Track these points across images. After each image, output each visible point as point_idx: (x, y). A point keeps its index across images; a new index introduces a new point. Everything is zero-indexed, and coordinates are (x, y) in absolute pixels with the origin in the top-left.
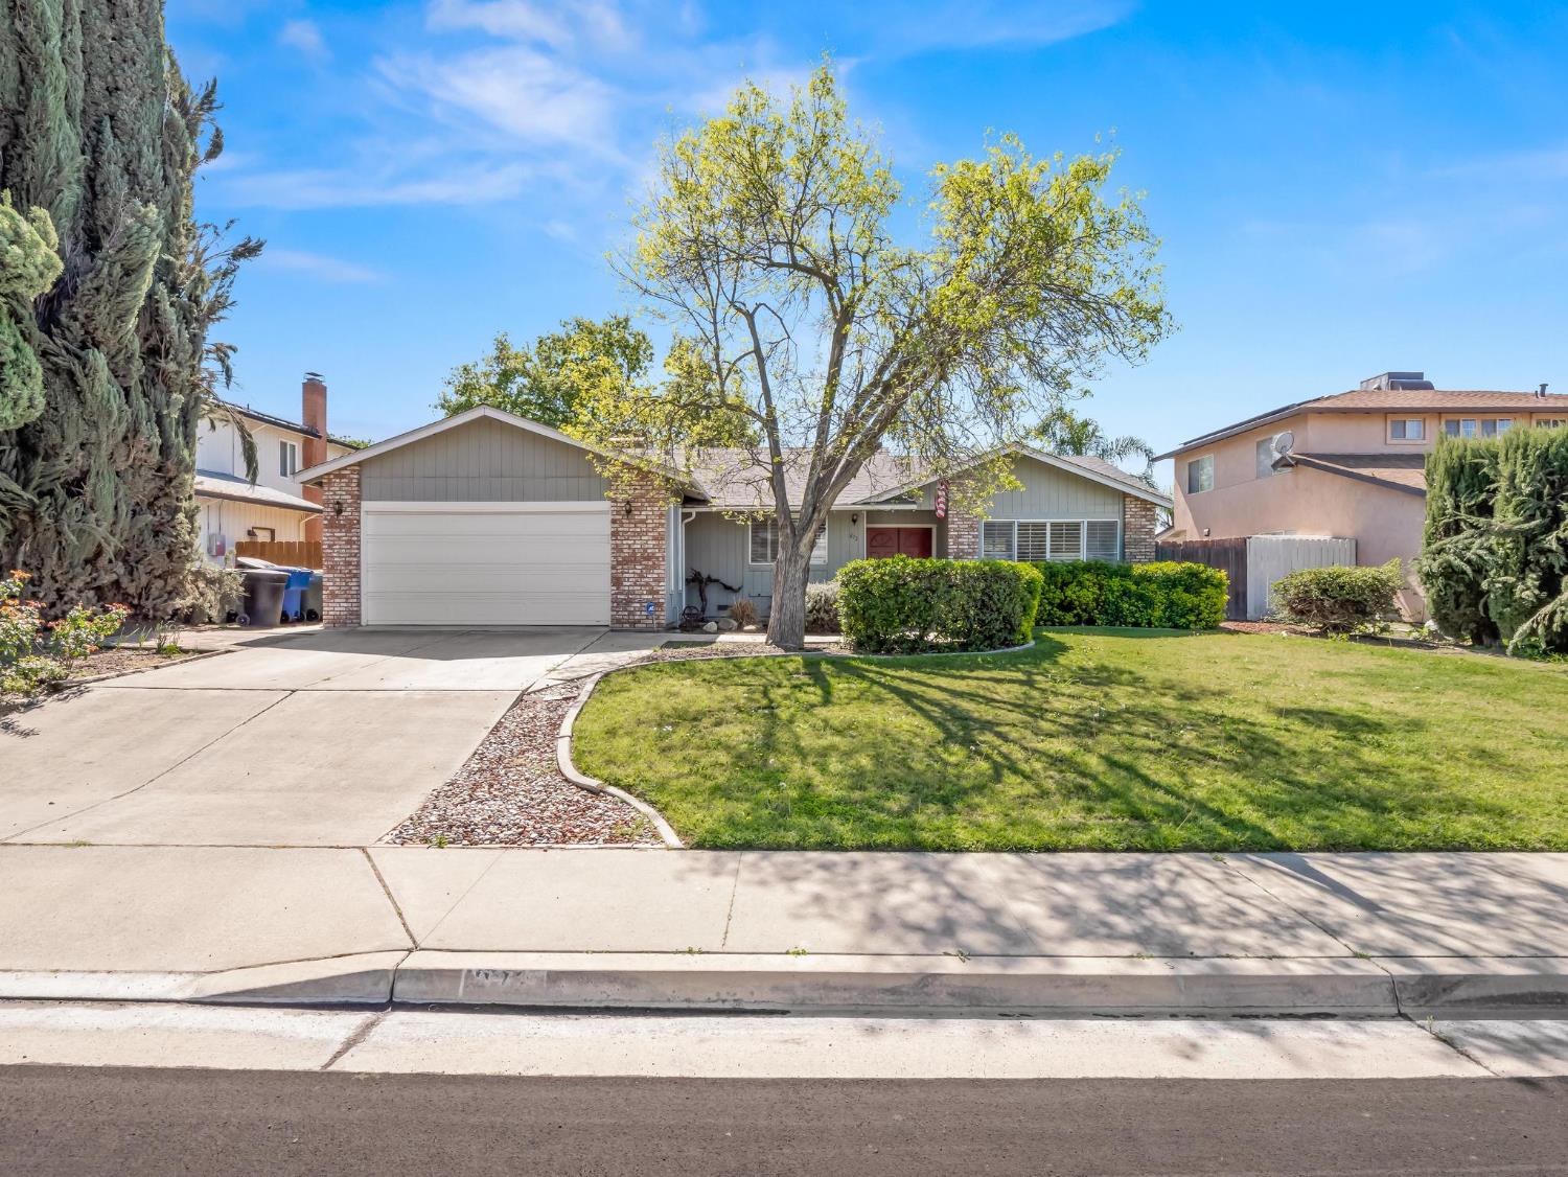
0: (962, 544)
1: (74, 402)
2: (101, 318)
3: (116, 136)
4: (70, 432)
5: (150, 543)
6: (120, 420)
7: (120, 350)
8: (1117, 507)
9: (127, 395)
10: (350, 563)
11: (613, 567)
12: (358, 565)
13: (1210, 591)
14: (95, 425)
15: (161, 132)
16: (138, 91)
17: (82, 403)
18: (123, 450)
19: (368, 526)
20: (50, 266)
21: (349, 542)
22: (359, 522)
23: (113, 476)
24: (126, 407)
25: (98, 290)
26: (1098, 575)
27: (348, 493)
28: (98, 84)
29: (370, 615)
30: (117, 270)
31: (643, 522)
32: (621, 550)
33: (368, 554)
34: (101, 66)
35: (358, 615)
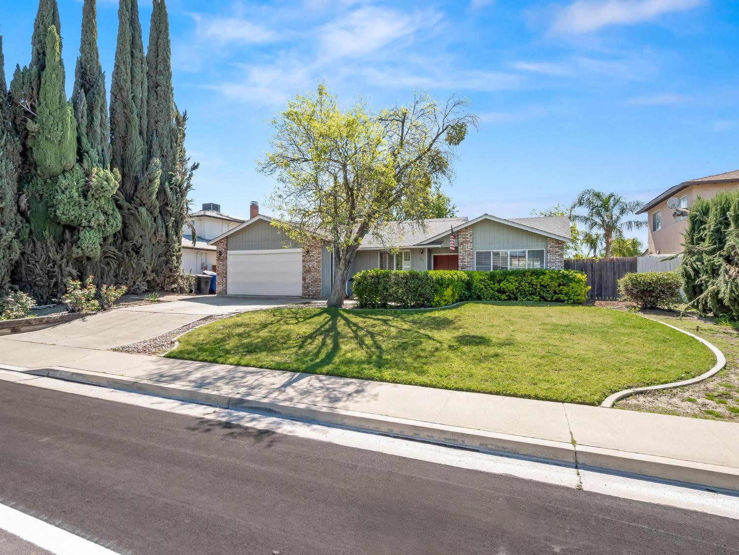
0: (465, 262)
1: (137, 223)
2: (145, 197)
3: (157, 136)
4: (136, 233)
5: (164, 266)
6: (152, 228)
7: (152, 206)
8: (544, 243)
9: (155, 221)
10: (223, 273)
11: (303, 274)
12: (226, 274)
13: (573, 285)
14: (144, 230)
15: (170, 132)
16: (163, 120)
17: (140, 223)
18: (154, 237)
19: (230, 260)
20: (115, 186)
21: (223, 265)
22: (226, 258)
23: (151, 245)
24: (154, 223)
25: (143, 188)
26: (517, 276)
27: (223, 248)
28: (152, 121)
29: (231, 291)
30: (148, 181)
31: (313, 256)
32: (305, 267)
33: (230, 270)
34: (153, 114)
35: (226, 291)
